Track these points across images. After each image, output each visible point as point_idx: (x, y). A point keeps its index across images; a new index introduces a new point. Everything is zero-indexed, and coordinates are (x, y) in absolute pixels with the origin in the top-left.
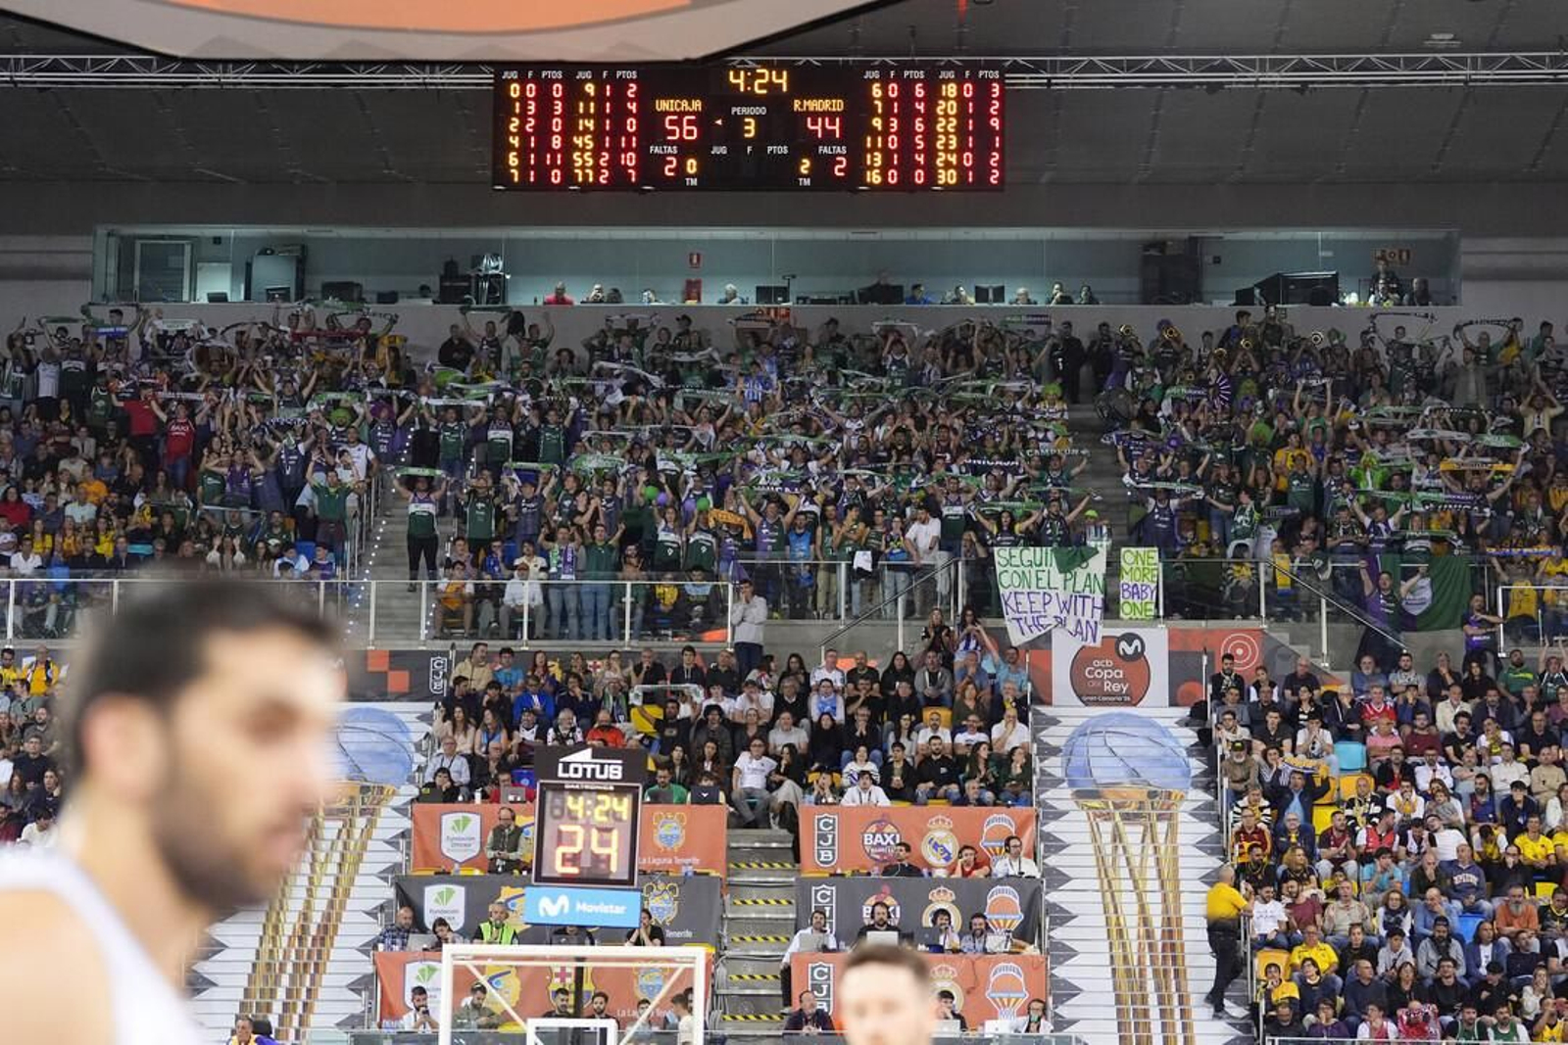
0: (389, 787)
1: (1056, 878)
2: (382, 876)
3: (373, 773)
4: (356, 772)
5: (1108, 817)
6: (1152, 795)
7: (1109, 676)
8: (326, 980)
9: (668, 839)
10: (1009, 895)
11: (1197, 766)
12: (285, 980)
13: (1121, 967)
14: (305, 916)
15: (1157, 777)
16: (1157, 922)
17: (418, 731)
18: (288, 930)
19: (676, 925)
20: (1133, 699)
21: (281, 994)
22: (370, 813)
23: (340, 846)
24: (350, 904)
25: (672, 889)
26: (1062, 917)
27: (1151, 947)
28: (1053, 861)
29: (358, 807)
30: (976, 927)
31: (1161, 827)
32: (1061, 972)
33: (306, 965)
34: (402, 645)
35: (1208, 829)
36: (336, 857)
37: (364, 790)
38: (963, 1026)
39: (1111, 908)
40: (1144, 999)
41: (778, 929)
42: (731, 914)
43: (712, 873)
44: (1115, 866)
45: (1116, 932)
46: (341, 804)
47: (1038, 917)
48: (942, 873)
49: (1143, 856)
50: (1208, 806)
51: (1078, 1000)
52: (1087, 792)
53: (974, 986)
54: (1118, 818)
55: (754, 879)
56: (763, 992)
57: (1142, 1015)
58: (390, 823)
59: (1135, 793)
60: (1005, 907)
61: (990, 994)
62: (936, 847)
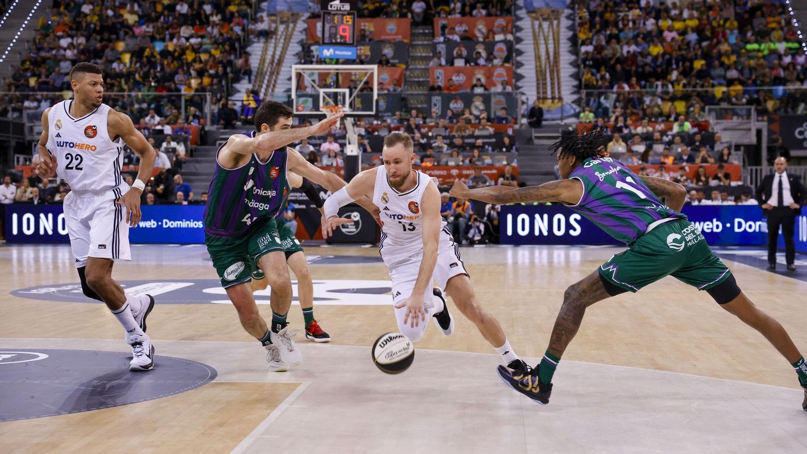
0: (300, 14)
1: (519, 40)
3: (296, 9)
4: (290, 9)
5: (537, 19)
6: (553, 11)
8: (280, 77)
9: (392, 30)
10: (503, 46)
11: (569, 1)
12: (267, 77)
13: (538, 69)
14: (273, 56)
15: (555, 6)
16: (551, 54)
18: (268, 61)
19: (393, 58)
21: (266, 82)
22: (295, 22)
23: (285, 33)
24: (288, 52)
25: (391, 47)
26: (520, 53)
27: (549, 62)
28: (518, 34)
29: (291, 20)
30: (490, 58)
31: (555, 22)
32: (519, 71)
33: (273, 73)
35: (570, 23)
36: (283, 37)
37: (293, 15)
38: (486, 89)
39: (537, 49)
40: (545, 79)
41: (427, 59)
42: (411, 54)
43: (405, 41)
44: (539, 35)
45: (538, 58)
46: (285, 19)
47: (512, 53)
48: (481, 40)
49: (548, 32)
50: (571, 15)
51: (523, 80)
52: (531, 11)
53: (489, 76)
54: (541, 19)
55: (420, 43)
56: (421, 79)
57: (545, 84)
58: (301, 25)
59: (547, 11)
60: (501, 50)
61: (494, 79)
62: (480, 31)
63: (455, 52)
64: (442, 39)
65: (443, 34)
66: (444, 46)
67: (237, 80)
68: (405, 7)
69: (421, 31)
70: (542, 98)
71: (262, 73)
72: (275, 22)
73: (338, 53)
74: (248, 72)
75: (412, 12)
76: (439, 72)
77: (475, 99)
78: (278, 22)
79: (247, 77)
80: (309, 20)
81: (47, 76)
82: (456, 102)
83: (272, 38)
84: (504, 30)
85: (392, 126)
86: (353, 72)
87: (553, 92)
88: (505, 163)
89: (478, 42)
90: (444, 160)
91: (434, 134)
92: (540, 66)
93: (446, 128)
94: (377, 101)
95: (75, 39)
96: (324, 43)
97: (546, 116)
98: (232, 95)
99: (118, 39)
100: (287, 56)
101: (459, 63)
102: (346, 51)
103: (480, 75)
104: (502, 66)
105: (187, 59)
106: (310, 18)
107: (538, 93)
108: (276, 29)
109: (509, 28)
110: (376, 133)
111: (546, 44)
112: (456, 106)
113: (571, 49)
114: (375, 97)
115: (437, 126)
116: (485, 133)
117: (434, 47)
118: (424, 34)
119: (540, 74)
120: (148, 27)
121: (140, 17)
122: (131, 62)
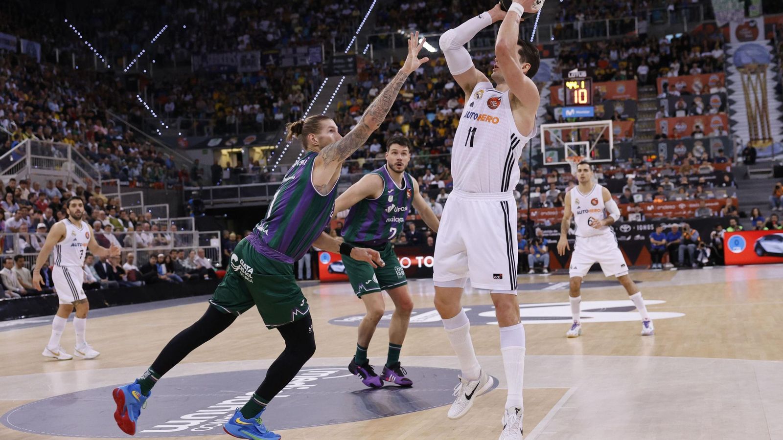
1: (731, 92)
2: (543, 106)
5: (745, 73)
7: (746, 33)
9: (621, 90)
10: (718, 98)
11: (772, 56)
13: (750, 114)
15: (761, 61)
16: (760, 101)
17: (551, 66)
19: (624, 113)
20: (754, 38)
25: (622, 104)
26: (732, 102)
27: (759, 109)
28: (730, 87)
30: (707, 108)
31: (762, 75)
32: (733, 118)
34: (546, 43)
35: (775, 74)
38: (704, 135)
39: (747, 98)
40: (756, 123)
41: (653, 113)
42: (639, 110)
43: (634, 99)
44: (748, 87)
45: (748, 105)
47: (725, 103)
48: (698, 93)
49: (756, 83)
50: (775, 67)
51: (738, 125)
52: (740, 67)
53: (707, 123)
54: (749, 72)
55: (646, 99)
56: (649, 130)
57: (756, 127)
59: (754, 66)
60: (716, 101)
61: (712, 126)
62: (697, 86)
63: (676, 106)
64: (664, 95)
65: (665, 91)
66: (666, 101)
68: (632, 71)
69: (646, 90)
70: (754, 139)
73: (578, 112)
75: (638, 74)
76: (664, 123)
77: (696, 144)
80: (552, 87)
82: (680, 147)
84: (718, 84)
85: (626, 170)
86: (591, 127)
87: (763, 134)
88: (725, 196)
89: (696, 96)
90: (672, 197)
91: (663, 175)
92: (751, 112)
93: (672, 170)
94: (613, 150)
96: (566, 106)
97: (759, 154)
99: (399, 114)
101: (680, 114)
102: (585, 110)
103: (699, 123)
104: (718, 114)
106: (552, 85)
107: (751, 135)
109: (722, 81)
110: (613, 177)
111: (755, 93)
112: (680, 150)
113: (776, 96)
114: (611, 147)
115: (664, 168)
116: (706, 172)
117: (658, 101)
118: (649, 92)
119: (751, 119)
120: (422, 102)
121: (415, 95)
122: (409, 132)
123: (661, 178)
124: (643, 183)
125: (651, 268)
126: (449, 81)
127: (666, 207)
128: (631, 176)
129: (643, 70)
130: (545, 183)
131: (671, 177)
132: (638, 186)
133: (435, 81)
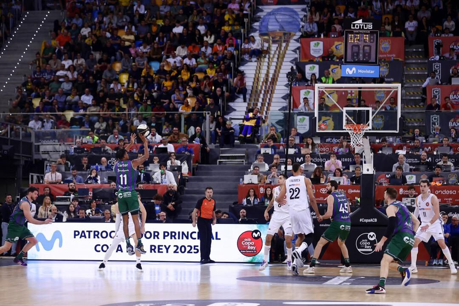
0: (293, 33)
2: (292, 62)
3: (287, 28)
4: (282, 28)
8: (274, 95)
9: (385, 48)
12: (262, 96)
14: (267, 75)
17: (302, 14)
18: (262, 80)
19: (388, 77)
21: (260, 100)
22: (287, 42)
23: (277, 52)
24: (281, 71)
25: (387, 65)
29: (283, 39)
33: (268, 91)
36: (276, 56)
37: (285, 34)
41: (422, 78)
42: (406, 73)
43: (400, 59)
46: (277, 39)
55: (414, 61)
56: (418, 98)
58: (293, 45)
64: (437, 58)
65: (438, 53)
66: (439, 64)
67: (233, 99)
68: (398, 26)
69: (414, 50)
71: (256, 91)
72: (267, 41)
74: (243, 91)
75: (405, 30)
78: (271, 42)
79: (242, 96)
80: (302, 39)
81: (50, 98)
82: (455, 121)
83: (265, 57)
85: (395, 144)
95: (75, 61)
96: (346, 62)
98: (228, 114)
99: (116, 60)
100: (280, 75)
101: (456, 81)
105: (182, 79)
106: (302, 36)
108: (269, 48)
112: (455, 124)
114: (399, 116)
115: (441, 144)
117: (429, 65)
118: (417, 53)
120: (145, 48)
121: (137, 38)
122: (128, 82)
123: (437, 156)
124: (416, 161)
125: (430, 264)
126: (177, 24)
127: (447, 192)
128: (402, 152)
129: (411, 26)
130: (298, 154)
131: (450, 157)
132: (411, 164)
133: (160, 23)
